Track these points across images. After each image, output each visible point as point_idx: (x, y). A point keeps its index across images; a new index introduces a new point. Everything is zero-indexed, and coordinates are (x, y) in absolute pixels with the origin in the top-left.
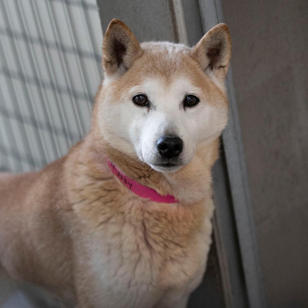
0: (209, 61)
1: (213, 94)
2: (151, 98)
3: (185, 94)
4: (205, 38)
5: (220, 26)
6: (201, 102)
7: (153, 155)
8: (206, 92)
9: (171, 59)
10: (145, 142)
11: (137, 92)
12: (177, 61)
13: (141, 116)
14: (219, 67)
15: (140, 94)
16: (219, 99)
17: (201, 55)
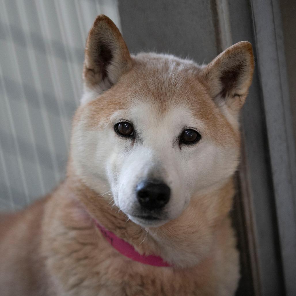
0: (221, 87)
1: (221, 131)
2: (138, 128)
3: (182, 127)
4: (221, 58)
5: (241, 44)
6: (203, 139)
7: (131, 204)
8: (211, 127)
9: (171, 78)
10: (123, 185)
11: (121, 118)
12: (178, 82)
13: (122, 149)
14: (233, 95)
15: (124, 121)
16: (229, 137)
17: (212, 79)
